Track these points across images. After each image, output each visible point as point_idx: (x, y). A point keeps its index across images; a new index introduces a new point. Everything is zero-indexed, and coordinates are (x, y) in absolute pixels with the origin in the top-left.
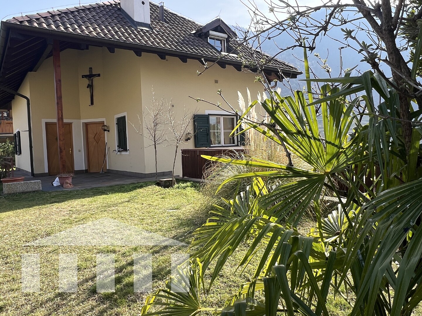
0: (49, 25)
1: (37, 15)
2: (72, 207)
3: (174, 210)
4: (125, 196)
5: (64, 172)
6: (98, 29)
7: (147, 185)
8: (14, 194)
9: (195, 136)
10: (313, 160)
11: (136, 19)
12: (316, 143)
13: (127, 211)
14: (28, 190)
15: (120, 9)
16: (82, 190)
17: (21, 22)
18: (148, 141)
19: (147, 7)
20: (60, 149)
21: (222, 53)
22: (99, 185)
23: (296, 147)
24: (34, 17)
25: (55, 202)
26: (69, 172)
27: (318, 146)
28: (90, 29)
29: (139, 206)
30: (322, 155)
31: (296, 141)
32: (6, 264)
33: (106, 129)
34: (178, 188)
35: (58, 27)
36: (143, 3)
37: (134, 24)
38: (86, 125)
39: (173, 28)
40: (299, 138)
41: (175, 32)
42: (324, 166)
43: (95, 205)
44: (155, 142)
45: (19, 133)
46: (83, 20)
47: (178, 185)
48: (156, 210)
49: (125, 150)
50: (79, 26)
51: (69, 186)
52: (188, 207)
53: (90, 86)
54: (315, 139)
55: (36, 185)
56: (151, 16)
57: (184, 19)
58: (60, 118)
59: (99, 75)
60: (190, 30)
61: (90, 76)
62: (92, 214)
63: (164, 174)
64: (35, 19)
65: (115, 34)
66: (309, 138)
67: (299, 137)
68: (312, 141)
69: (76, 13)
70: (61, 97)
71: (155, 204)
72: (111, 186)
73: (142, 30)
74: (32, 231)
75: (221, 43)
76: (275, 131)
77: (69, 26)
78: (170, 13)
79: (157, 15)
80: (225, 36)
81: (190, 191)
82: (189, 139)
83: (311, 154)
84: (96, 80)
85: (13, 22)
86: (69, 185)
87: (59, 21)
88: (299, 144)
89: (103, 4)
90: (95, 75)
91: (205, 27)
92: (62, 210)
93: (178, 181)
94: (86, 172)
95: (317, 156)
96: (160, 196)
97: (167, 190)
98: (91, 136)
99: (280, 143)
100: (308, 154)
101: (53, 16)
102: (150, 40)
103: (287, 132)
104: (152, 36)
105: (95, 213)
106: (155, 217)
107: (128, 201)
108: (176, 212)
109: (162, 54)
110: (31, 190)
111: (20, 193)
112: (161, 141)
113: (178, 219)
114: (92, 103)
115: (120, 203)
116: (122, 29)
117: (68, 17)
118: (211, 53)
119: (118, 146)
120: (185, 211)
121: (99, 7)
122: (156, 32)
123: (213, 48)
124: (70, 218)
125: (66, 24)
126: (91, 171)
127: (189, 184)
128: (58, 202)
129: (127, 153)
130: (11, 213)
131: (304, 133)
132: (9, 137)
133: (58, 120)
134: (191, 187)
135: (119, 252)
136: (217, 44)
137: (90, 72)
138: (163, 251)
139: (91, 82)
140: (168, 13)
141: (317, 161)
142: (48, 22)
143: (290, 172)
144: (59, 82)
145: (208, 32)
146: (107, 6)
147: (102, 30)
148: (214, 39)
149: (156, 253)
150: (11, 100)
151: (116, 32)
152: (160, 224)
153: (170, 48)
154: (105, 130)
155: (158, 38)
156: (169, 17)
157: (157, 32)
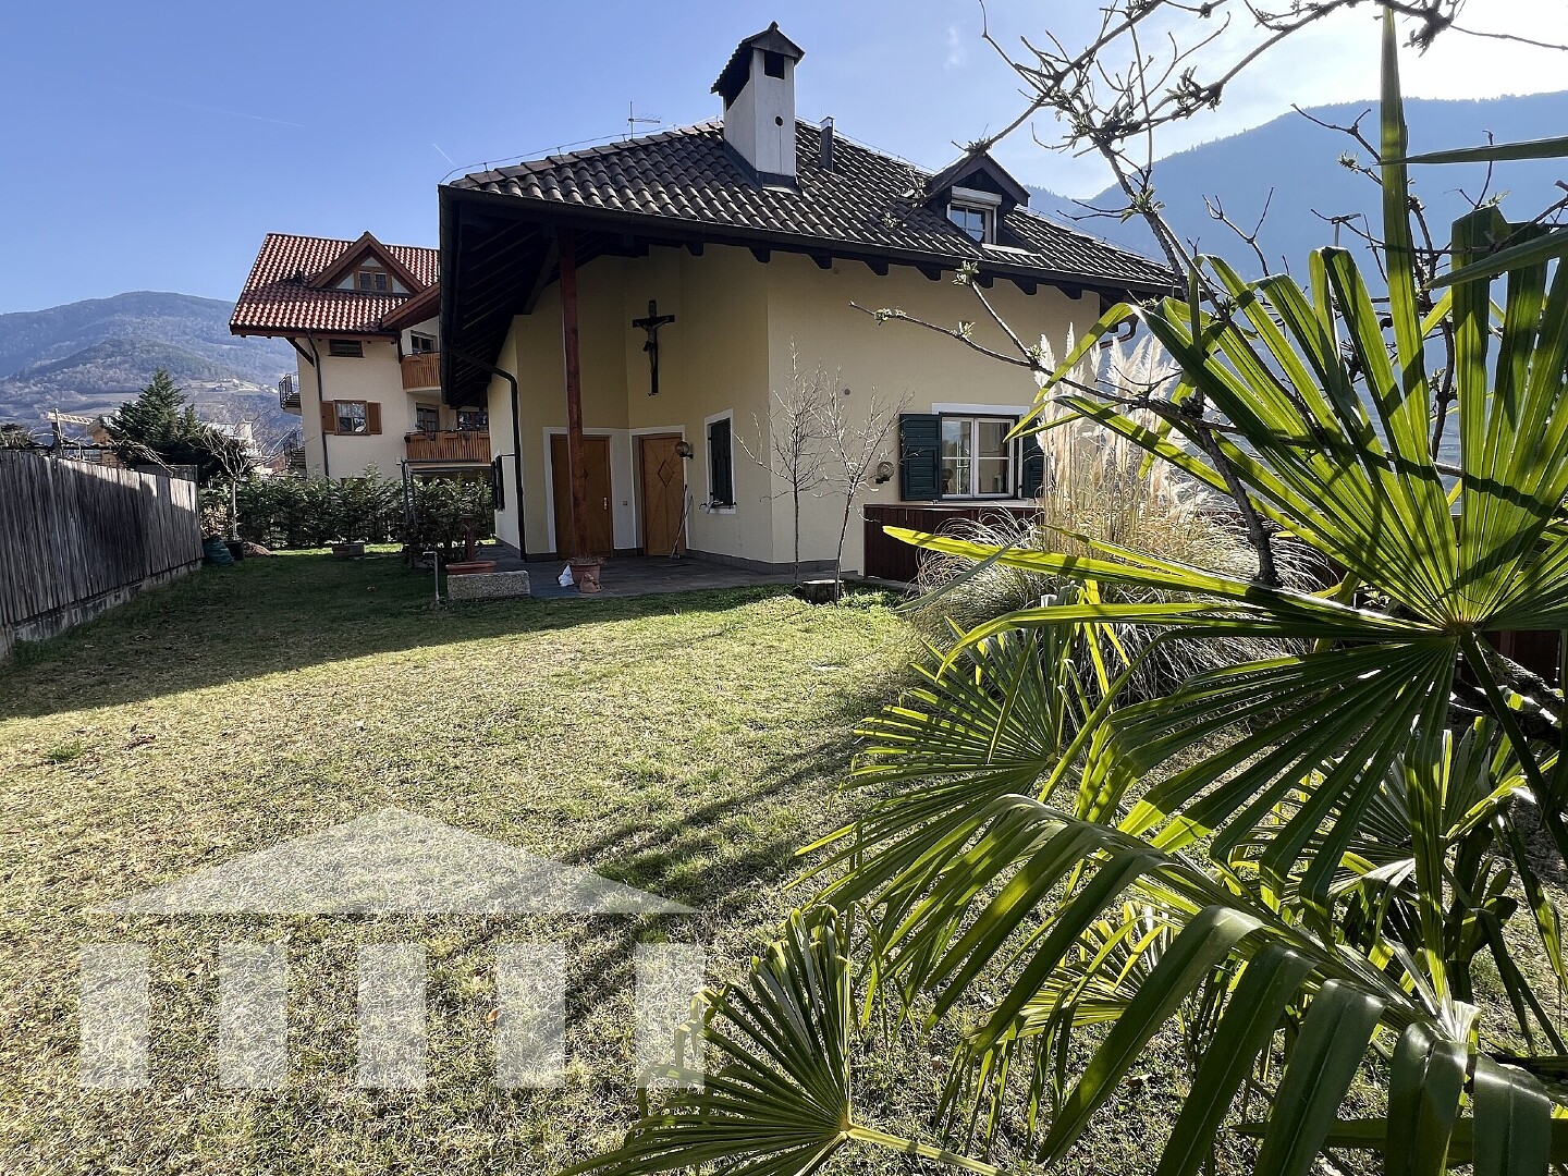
0: (547, 191)
1: (523, 167)
2: (584, 643)
3: (832, 668)
4: (715, 620)
5: (582, 554)
6: (664, 196)
7: (770, 593)
8: (470, 602)
9: (901, 468)
10: (1384, 565)
11: (761, 165)
12: (1408, 490)
13: (712, 661)
14: (500, 594)
15: (723, 145)
16: (619, 599)
17: (484, 186)
18: (780, 483)
19: (789, 134)
20: (575, 499)
21: (984, 246)
22: (659, 589)
23: (1301, 504)
24: (515, 171)
25: (551, 627)
26: (594, 554)
27: (1420, 500)
28: (644, 195)
29: (745, 649)
30: (1436, 542)
31: (1303, 478)
32: (402, 782)
33: (683, 450)
34: (849, 606)
35: (567, 194)
36: (779, 121)
37: (754, 179)
38: (641, 441)
39: (855, 185)
40: (1321, 464)
41: (859, 197)
42: (1446, 594)
43: (637, 639)
44: (795, 485)
45: (499, 459)
46: (629, 175)
47: (848, 598)
48: (784, 663)
49: (729, 503)
50: (620, 191)
51: (592, 589)
52: (872, 661)
53: (652, 347)
54: (1404, 467)
55: (517, 581)
56: (798, 157)
57: (886, 160)
58: (576, 425)
59: (671, 319)
60: (900, 188)
61: (651, 323)
62: (627, 666)
63: (818, 567)
64: (516, 177)
65: (704, 206)
66: (1373, 462)
67: (1318, 459)
68: (1390, 478)
69: (615, 159)
70: (578, 373)
71: (784, 646)
72: (688, 593)
73: (774, 194)
74: (478, 699)
75: (983, 221)
76: (1200, 434)
77: (594, 190)
78: (852, 148)
79: (814, 154)
80: (996, 199)
81: (880, 616)
82: (886, 478)
83: (1376, 535)
84: (664, 330)
85: (464, 187)
86: (593, 586)
87: (571, 179)
88: (1317, 491)
89: (680, 133)
90: (663, 318)
91: (940, 177)
92: (561, 647)
93: (852, 585)
94: (638, 554)
95: (1412, 545)
96: (800, 626)
97: (823, 609)
98: (652, 468)
99: (1223, 485)
100: (1358, 537)
101: (559, 168)
102: (792, 218)
103: (1260, 435)
104: (799, 209)
105: (633, 662)
106: (782, 682)
107: (720, 634)
108: (838, 674)
109: (823, 253)
110: (506, 593)
111: (482, 600)
112: (811, 482)
113: (840, 695)
114: (655, 389)
115: (698, 640)
116: (724, 193)
117: (594, 168)
118: (955, 245)
119: (711, 494)
120: (862, 671)
121: (670, 141)
122: (809, 198)
123: (960, 232)
124: (573, 672)
125: (590, 187)
126: (651, 553)
127: (878, 596)
128: (558, 627)
129: (732, 511)
130: (449, 648)
131: (1348, 439)
132: (483, 469)
133: (571, 429)
134: (883, 605)
135: (673, 778)
136: (971, 224)
137: (650, 311)
138: (787, 790)
139: (652, 337)
140: (844, 148)
141: (1407, 571)
142: (545, 184)
143: (1262, 611)
144: (573, 333)
145: (950, 189)
146: (692, 137)
147: (674, 197)
148: (963, 210)
149: (768, 793)
150: (487, 385)
151: (709, 202)
152: (791, 705)
153: (844, 238)
154: (683, 455)
155: (814, 211)
156: (846, 158)
157: (813, 196)
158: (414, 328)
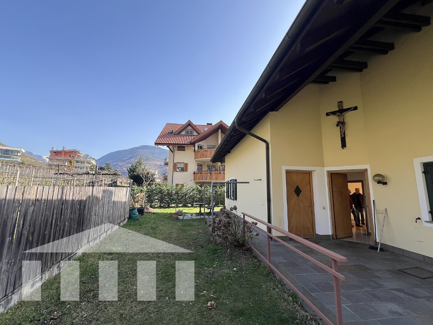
38: (330, 174)
53: (341, 124)
59: (356, 108)
61: (341, 111)
90: (349, 109)
94: (332, 239)
114: (344, 145)
119: (429, 212)
137: (339, 107)
139: (341, 119)
154: (379, 182)
158: (198, 143)
